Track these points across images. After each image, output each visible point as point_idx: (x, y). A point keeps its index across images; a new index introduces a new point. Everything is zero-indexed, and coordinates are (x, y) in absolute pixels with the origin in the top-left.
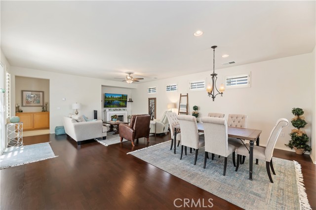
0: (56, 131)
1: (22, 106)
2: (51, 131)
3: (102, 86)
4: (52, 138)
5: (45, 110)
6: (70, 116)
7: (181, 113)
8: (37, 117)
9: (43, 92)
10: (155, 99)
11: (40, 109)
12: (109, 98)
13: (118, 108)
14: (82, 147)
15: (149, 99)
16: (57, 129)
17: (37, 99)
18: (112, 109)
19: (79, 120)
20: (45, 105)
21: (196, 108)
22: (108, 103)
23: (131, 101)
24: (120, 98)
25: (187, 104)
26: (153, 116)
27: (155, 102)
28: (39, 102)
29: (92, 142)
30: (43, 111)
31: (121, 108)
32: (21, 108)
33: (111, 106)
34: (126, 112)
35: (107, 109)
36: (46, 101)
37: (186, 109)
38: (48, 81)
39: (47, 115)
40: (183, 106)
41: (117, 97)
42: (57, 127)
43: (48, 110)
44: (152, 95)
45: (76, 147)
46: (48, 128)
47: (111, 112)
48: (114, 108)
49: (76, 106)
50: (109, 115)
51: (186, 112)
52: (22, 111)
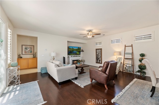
0: (41, 71)
1: (22, 54)
2: (38, 70)
3: (68, 42)
4: (39, 76)
5: (35, 57)
6: (52, 61)
7: (126, 58)
8: (30, 61)
9: (34, 46)
10: (101, 49)
11: (32, 56)
12: (71, 49)
13: (76, 56)
14: (62, 87)
15: (96, 49)
16: (42, 69)
17: (31, 50)
18: (73, 56)
19: (60, 65)
20: (35, 54)
21: (142, 55)
22: (70, 52)
23: (83, 51)
24: (77, 49)
25: (132, 53)
26: (100, 61)
27: (101, 51)
28: (31, 52)
29: (68, 82)
30: (34, 57)
31: (77, 55)
32: (21, 56)
33: (72, 54)
34: (80, 58)
35: (70, 56)
36: (35, 51)
37: (131, 56)
38: (37, 38)
39: (36, 60)
40: (128, 53)
41: (75, 48)
42: (42, 68)
43: (36, 57)
44: (99, 47)
45: (58, 87)
46: (36, 68)
47: (72, 58)
48: (74, 56)
49: (53, 54)
50: (71, 60)
51: (131, 58)
52: (22, 58)
